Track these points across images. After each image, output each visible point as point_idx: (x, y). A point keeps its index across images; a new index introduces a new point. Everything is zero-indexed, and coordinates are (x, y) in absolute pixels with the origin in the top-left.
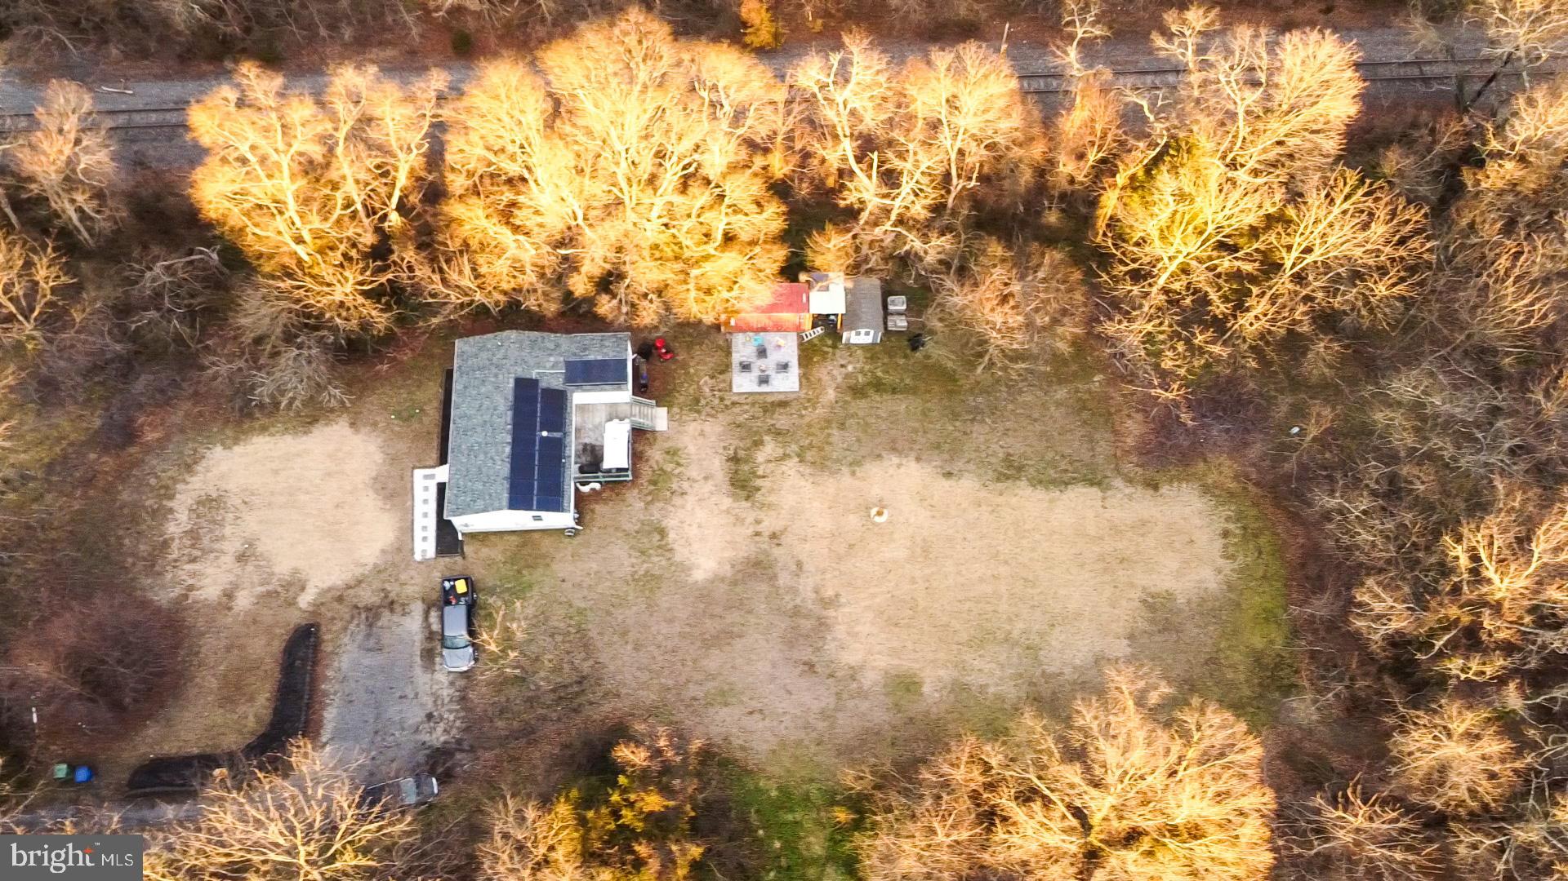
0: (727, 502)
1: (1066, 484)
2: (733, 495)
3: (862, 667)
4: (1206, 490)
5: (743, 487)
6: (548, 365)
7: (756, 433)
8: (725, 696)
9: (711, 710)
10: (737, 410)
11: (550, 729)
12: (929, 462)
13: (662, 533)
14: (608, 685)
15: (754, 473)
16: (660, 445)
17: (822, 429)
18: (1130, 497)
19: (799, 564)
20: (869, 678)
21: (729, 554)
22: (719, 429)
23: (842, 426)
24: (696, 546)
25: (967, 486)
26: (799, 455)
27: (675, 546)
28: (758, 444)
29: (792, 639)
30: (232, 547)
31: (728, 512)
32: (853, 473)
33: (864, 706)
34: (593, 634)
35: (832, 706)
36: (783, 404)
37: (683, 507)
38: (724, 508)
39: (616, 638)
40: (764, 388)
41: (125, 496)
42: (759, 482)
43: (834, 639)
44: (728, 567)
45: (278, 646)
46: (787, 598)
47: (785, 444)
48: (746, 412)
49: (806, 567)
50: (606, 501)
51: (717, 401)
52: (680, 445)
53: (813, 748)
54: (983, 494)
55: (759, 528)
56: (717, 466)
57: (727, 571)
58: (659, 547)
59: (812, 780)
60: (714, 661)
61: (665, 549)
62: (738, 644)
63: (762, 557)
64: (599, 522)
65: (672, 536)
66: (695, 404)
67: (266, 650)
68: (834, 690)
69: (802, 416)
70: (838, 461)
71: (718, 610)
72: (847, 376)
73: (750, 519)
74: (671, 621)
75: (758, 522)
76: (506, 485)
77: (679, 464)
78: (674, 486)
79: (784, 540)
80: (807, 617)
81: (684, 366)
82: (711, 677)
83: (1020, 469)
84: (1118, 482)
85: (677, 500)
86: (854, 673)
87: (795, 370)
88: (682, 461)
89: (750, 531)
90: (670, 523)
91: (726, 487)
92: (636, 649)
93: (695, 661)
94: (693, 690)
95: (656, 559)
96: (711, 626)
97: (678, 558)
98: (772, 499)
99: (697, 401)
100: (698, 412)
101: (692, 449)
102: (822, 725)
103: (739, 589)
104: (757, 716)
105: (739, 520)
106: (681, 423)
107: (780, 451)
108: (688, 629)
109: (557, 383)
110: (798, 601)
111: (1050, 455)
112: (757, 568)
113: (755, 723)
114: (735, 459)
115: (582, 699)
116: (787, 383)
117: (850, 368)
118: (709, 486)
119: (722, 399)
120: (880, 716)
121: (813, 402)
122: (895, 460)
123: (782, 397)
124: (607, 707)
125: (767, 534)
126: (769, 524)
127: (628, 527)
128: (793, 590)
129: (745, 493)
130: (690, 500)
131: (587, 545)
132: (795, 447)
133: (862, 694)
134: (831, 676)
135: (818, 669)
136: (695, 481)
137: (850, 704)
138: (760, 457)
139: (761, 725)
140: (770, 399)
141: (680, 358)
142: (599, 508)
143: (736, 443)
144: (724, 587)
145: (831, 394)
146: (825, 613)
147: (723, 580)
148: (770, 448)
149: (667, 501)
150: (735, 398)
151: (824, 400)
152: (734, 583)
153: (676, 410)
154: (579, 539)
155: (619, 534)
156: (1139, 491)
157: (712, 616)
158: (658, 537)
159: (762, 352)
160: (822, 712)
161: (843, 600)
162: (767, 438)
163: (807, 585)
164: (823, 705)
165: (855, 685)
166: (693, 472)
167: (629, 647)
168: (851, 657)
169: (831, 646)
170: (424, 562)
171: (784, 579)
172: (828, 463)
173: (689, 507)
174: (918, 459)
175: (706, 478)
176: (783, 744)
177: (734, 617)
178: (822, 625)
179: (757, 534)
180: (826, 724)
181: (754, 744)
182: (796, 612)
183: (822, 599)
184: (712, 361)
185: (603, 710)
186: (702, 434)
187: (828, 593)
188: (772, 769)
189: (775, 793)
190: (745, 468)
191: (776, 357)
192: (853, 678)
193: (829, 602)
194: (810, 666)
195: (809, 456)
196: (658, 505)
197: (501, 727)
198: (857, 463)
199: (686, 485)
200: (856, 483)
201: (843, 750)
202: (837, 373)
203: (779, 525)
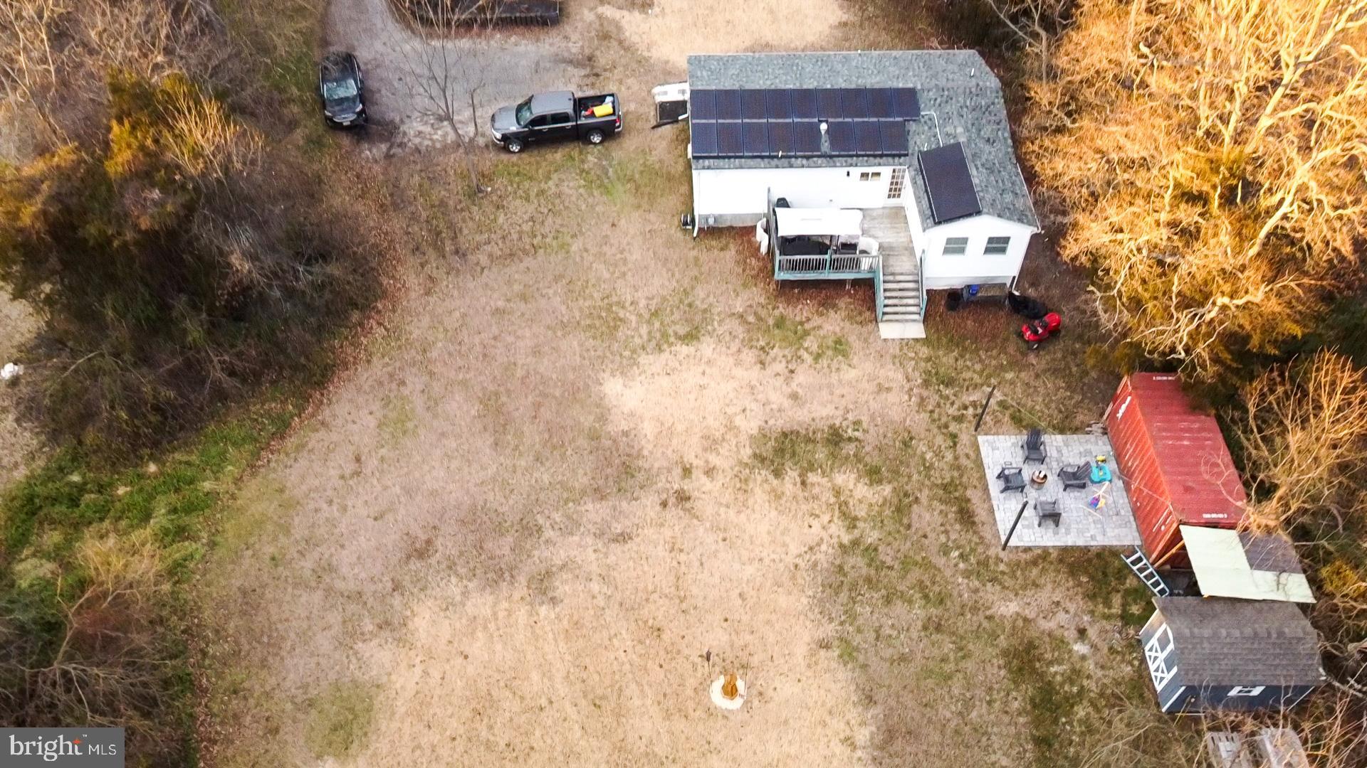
0: (750, 425)
2: (764, 435)
3: (402, 641)
5: (780, 451)
6: (949, 129)
7: (896, 472)
8: (396, 424)
9: (376, 406)
10: (941, 442)
11: (397, 224)
13: (691, 337)
14: (445, 282)
15: (811, 467)
16: (853, 334)
17: (921, 586)
19: (623, 538)
20: (378, 655)
21: (648, 429)
22: (896, 414)
23: (934, 627)
24: (665, 382)
26: (855, 543)
27: (665, 356)
28: (873, 475)
31: (731, 427)
32: (825, 645)
33: (324, 642)
34: (528, 262)
35: (340, 585)
36: (966, 517)
37: (738, 363)
38: (739, 421)
39: (516, 287)
40: (995, 486)
42: (792, 474)
43: (466, 593)
44: (624, 426)
46: (557, 517)
47: (877, 520)
48: (939, 454)
49: (617, 548)
50: (742, 263)
51: (952, 411)
52: (855, 361)
53: (270, 550)
55: (698, 474)
56: (822, 411)
57: (618, 424)
58: (665, 335)
59: (213, 545)
60: (460, 408)
61: (660, 343)
62: (484, 443)
63: (640, 477)
64: (704, 257)
65: (684, 350)
66: (937, 379)
68: (369, 588)
69: (945, 551)
70: (852, 617)
71: (546, 414)
72: (1060, 643)
73: (714, 460)
74: (536, 352)
75: (710, 472)
77: (818, 357)
78: (776, 352)
79: (672, 513)
81: (1014, 365)
82: (433, 405)
85: (749, 356)
86: (395, 627)
87: (1048, 538)
88: (824, 362)
89: (690, 458)
90: (707, 347)
91: (779, 424)
92: (498, 312)
93: (464, 383)
94: (415, 382)
95: (644, 330)
96: (520, 406)
97: (644, 359)
98: (759, 495)
99: (949, 383)
100: (926, 384)
101: (851, 374)
102: (308, 564)
103: (582, 442)
104: (350, 468)
105: (711, 443)
106: (900, 360)
107: (861, 512)
108: (520, 373)
109: (920, 143)
110: (549, 533)
112: (620, 469)
113: (342, 462)
114: (835, 438)
115: (431, 254)
116: (1016, 524)
117: (1080, 648)
118: (777, 398)
119: (960, 419)
120: (294, 672)
121: (983, 570)
122: (864, 735)
123: (981, 514)
125: (687, 486)
127: (700, 292)
128: (571, 526)
129: (768, 450)
130: (754, 374)
131: (670, 243)
132: (872, 537)
133: (350, 635)
134: (397, 587)
135: (415, 565)
136: (788, 381)
137: (334, 618)
138: (845, 478)
139: (334, 473)
140: (974, 495)
141: (1032, 359)
142: (731, 253)
143: (871, 439)
144: (587, 421)
145: (1009, 608)
146: (522, 580)
147: (602, 418)
148: (864, 494)
149: (749, 343)
150: (964, 438)
151: (991, 593)
152: (594, 436)
153: (925, 351)
154: (677, 233)
155: (686, 282)
157: (537, 406)
158: (682, 330)
159: (1076, 479)
160: (331, 569)
161: (544, 610)
162: (887, 490)
164: (344, 570)
165: (369, 626)
166: (804, 377)
167: (501, 304)
168: (426, 622)
169: (454, 588)
170: (651, 96)
171: (594, 511)
172: (844, 597)
173: (738, 372)
175: (794, 396)
176: (289, 505)
177: (532, 435)
178: (496, 575)
179: (687, 472)
180: (308, 573)
181: (303, 463)
182: (529, 529)
183: (549, 574)
185: (410, 277)
186: (881, 389)
187: (562, 586)
188: (252, 487)
189: (207, 485)
190: (821, 454)
191: (1072, 504)
192: (384, 625)
193: (542, 585)
194: (422, 552)
195: (857, 562)
196: (740, 331)
197: (412, 180)
198: (849, 653)
199: (780, 367)
200: (801, 650)
201: (250, 600)
202: (1060, 621)
203: (705, 505)
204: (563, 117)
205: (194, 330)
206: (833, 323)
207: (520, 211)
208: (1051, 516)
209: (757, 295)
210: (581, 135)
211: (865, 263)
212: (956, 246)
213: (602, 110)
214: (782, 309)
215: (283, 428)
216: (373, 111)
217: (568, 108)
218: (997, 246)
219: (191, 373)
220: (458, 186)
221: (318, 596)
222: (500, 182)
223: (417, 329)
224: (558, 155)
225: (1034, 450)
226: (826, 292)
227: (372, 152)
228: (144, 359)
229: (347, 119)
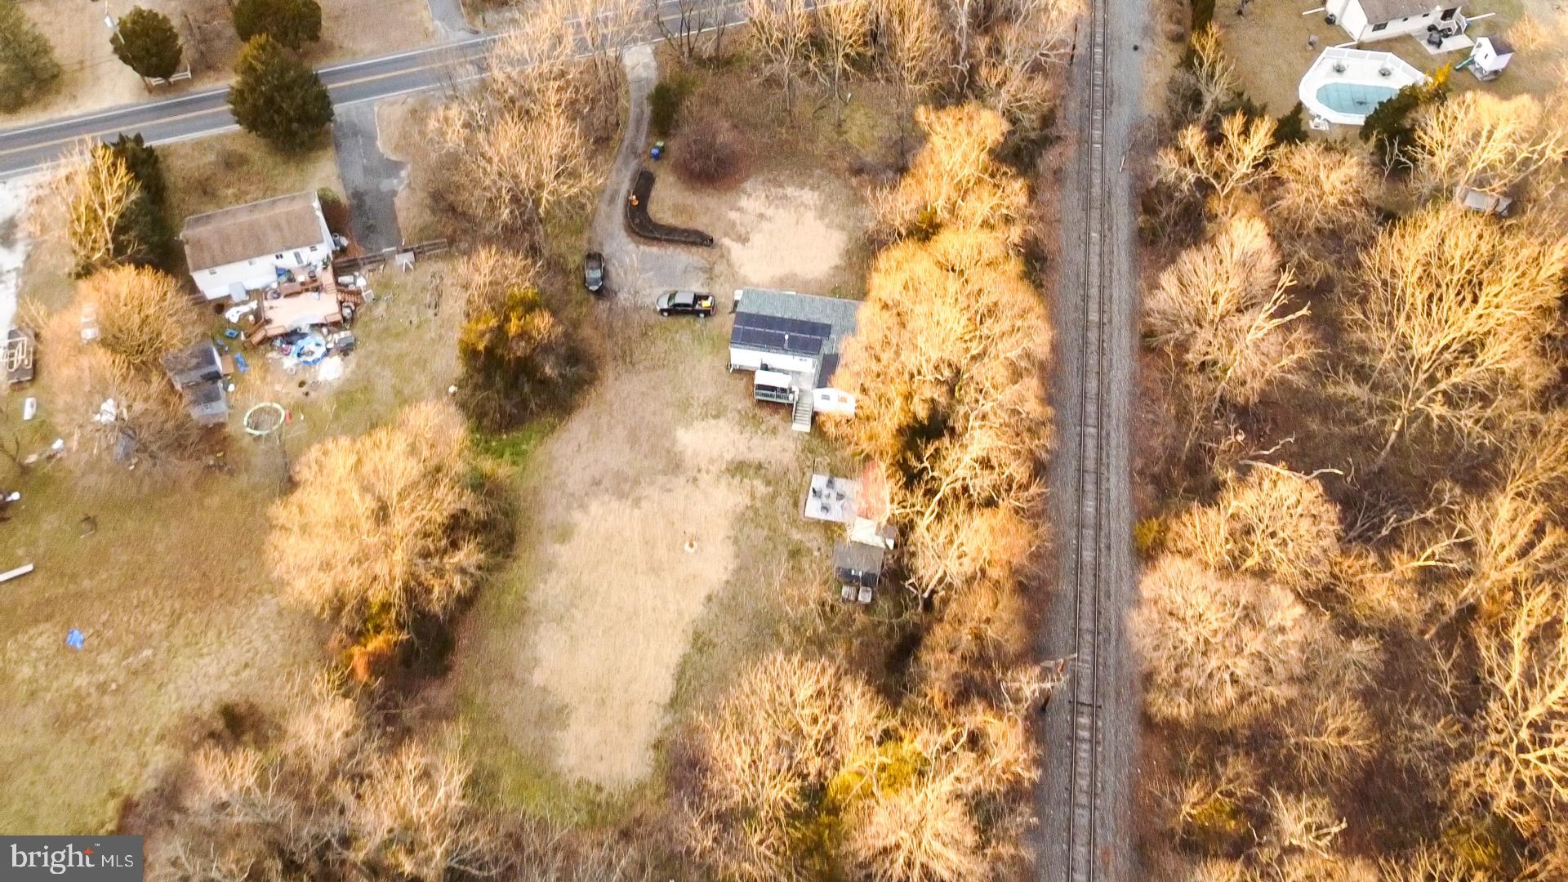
0: (728, 457)
1: (679, 680)
2: (732, 462)
3: (586, 512)
4: (641, 787)
5: (736, 468)
7: (777, 483)
8: (595, 434)
9: (589, 426)
10: (799, 474)
11: (609, 345)
12: (724, 590)
13: (716, 417)
14: (624, 376)
15: (746, 477)
16: (781, 426)
17: (770, 524)
18: (653, 725)
19: (670, 490)
20: (577, 515)
21: (689, 452)
22: (786, 461)
23: (769, 538)
24: (701, 434)
25: (694, 608)
26: (752, 506)
27: (704, 423)
28: (768, 483)
29: (620, 478)
30: (770, 212)
31: (722, 457)
32: (729, 538)
33: (560, 508)
34: (660, 372)
35: (567, 490)
36: (796, 505)
37: (732, 431)
38: (724, 454)
39: (652, 383)
40: (811, 494)
41: (818, 172)
42: (738, 478)
43: (610, 500)
44: (681, 449)
45: (701, 228)
46: (648, 479)
47: (763, 500)
48: (796, 479)
49: (666, 494)
51: (808, 464)
52: (778, 437)
53: (544, 474)
54: (687, 618)
55: (703, 473)
56: (758, 455)
57: (678, 448)
58: (707, 414)
60: (621, 432)
61: (704, 417)
62: (627, 447)
63: (682, 470)
64: (732, 382)
65: (712, 422)
66: (809, 450)
67: (701, 224)
68: (577, 493)
69: (783, 514)
70: (741, 530)
71: (652, 439)
73: (711, 467)
74: (654, 414)
75: (708, 472)
77: (764, 433)
78: (748, 429)
79: (690, 485)
80: (631, 488)
82: (610, 428)
83: (700, 650)
84: (668, 720)
85: (737, 429)
86: (583, 507)
87: (823, 516)
88: (766, 436)
89: (703, 467)
90: (722, 422)
91: (740, 458)
92: (643, 393)
93: (624, 422)
94: (604, 420)
95: (699, 411)
96: (644, 434)
97: (695, 423)
98: (723, 482)
99: (812, 451)
100: (802, 451)
101: (774, 442)
102: (557, 481)
103: (663, 453)
104: (576, 448)
105: (712, 461)
106: (796, 440)
107: (758, 495)
108: (646, 421)
110: (644, 485)
111: (706, 676)
112: (675, 465)
113: (573, 445)
114: (760, 466)
115: (620, 362)
116: (813, 509)
117: (816, 553)
118: (742, 447)
119: (810, 467)
120: (549, 516)
121: (794, 523)
122: (731, 567)
123: (802, 503)
124: (611, 375)
125: (698, 475)
126: (704, 477)
127: (726, 398)
128: (652, 483)
129: (732, 468)
130: (737, 436)
131: (719, 373)
132: (758, 504)
133: (569, 508)
134: (587, 494)
135: (594, 488)
136: (749, 441)
137: (564, 501)
138: (757, 483)
139: (570, 449)
140: (802, 497)
142: (743, 382)
143: (772, 470)
144: (667, 444)
145: (797, 537)
146: (631, 499)
147: (673, 445)
148: (761, 489)
149: (739, 423)
150: (808, 475)
151: (793, 531)
152: (668, 452)
153: (806, 438)
154: (724, 370)
155: (721, 392)
156: (656, 734)
157: (650, 436)
158: (714, 413)
159: (841, 496)
160: (565, 484)
161: (635, 510)
162: (771, 489)
163: (653, 492)
164: (569, 485)
165: (575, 505)
166: (756, 440)
167: (644, 390)
168: (595, 507)
169: (606, 498)
171: (661, 479)
172: (741, 523)
173: (731, 434)
174: (727, 582)
175: (749, 448)
176: (553, 459)
177: (645, 447)
178: (622, 496)
179: (699, 471)
180: (557, 484)
181: (559, 443)
182: (636, 482)
183: (640, 498)
184: (842, 466)
185: (609, 373)
186: (784, 450)
187: (643, 504)
188: (540, 449)
189: (524, 447)
190: (751, 472)
191: (836, 506)
193: (637, 502)
194: (597, 483)
195: (750, 514)
196: (737, 417)
197: (618, 324)
198: (736, 541)
199: (747, 435)
200: (720, 538)
201: (536, 491)
202: (814, 545)
203: (702, 484)
204: (687, 305)
205: (527, 389)
206: (775, 420)
207: (661, 346)
208: (825, 508)
209: (748, 403)
210: (696, 313)
211: (791, 396)
212: (826, 397)
213: (706, 304)
214: (757, 411)
215: (553, 428)
216: (607, 283)
217: (690, 301)
218: (843, 400)
219: (523, 404)
220: (637, 331)
221: (559, 493)
222: (656, 330)
223: (609, 396)
224: (684, 320)
225: (830, 483)
226: (776, 407)
227: (603, 306)
228: (507, 396)
229: (594, 288)
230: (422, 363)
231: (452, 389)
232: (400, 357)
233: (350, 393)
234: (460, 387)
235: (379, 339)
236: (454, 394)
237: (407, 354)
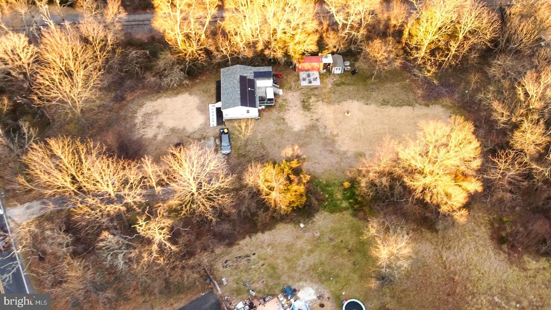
0: (302, 112)
1: (402, 106)
2: (304, 111)
3: (347, 151)
4: (443, 106)
5: (307, 108)
6: (250, 73)
7: (309, 95)
10: (303, 90)
12: (361, 101)
13: (284, 119)
15: (309, 105)
16: (282, 98)
17: (328, 94)
18: (421, 109)
19: (325, 127)
20: (350, 154)
21: (304, 124)
22: (298, 94)
23: (334, 93)
24: (294, 122)
25: (372, 107)
26: (322, 100)
27: (288, 123)
28: (310, 98)
29: (325, 145)
30: (155, 124)
31: (303, 114)
32: (339, 104)
33: (349, 161)
34: (265, 144)
35: (339, 161)
36: (316, 88)
37: (289, 113)
39: (272, 145)
40: (310, 85)
41: (122, 114)
42: (311, 107)
43: (338, 145)
46: (323, 135)
47: (318, 98)
48: (305, 90)
49: (327, 127)
50: (266, 111)
51: (296, 88)
52: (287, 98)
53: (335, 172)
54: (378, 108)
55: (312, 118)
56: (298, 103)
57: (304, 128)
58: (283, 123)
59: (335, 180)
61: (285, 123)
62: (309, 146)
63: (314, 125)
64: (266, 117)
65: (286, 120)
66: (290, 88)
68: (339, 157)
69: (322, 91)
70: (334, 101)
71: (302, 138)
72: (334, 81)
73: (309, 116)
75: (312, 116)
76: (240, 100)
78: (286, 108)
79: (320, 121)
80: (329, 139)
81: (286, 80)
83: (388, 102)
84: (417, 105)
85: (287, 112)
86: (345, 153)
87: (319, 80)
88: (288, 102)
89: (310, 119)
90: (286, 117)
91: (301, 108)
95: (282, 126)
97: (289, 125)
98: (315, 111)
99: (291, 88)
100: (291, 90)
101: (290, 99)
102: (337, 166)
103: (308, 133)
104: (317, 164)
105: (306, 116)
106: (287, 94)
109: (252, 78)
110: (326, 135)
111: (396, 99)
112: (313, 127)
113: (317, 165)
114: (303, 102)
116: (317, 83)
117: (335, 79)
118: (296, 108)
119: (298, 87)
121: (325, 88)
122: (351, 101)
125: (315, 119)
126: (315, 117)
127: (273, 118)
128: (324, 133)
129: (307, 110)
130: (291, 111)
131: (262, 122)
132: (321, 98)
133: (348, 158)
134: (338, 154)
135: (334, 152)
136: (292, 107)
137: (345, 160)
138: (311, 101)
139: (318, 166)
140: (312, 87)
141: (285, 77)
142: (264, 113)
143: (303, 98)
145: (330, 86)
146: (334, 138)
147: (303, 131)
148: (313, 99)
149: (284, 112)
150: (302, 87)
151: (328, 87)
152: (307, 131)
153: (285, 90)
154: (259, 121)
155: (271, 120)
156: (424, 107)
158: (282, 120)
159: (309, 76)
160: (336, 163)
161: (340, 135)
162: (312, 97)
163: (328, 132)
164: (337, 161)
165: (345, 156)
166: (291, 105)
167: (277, 148)
168: (343, 149)
170: (213, 127)
171: (321, 130)
172: (331, 102)
173: (291, 113)
174: (357, 101)
175: (295, 106)
176: (326, 171)
177: (307, 139)
178: (334, 141)
182: (326, 138)
183: (333, 135)
184: (294, 78)
186: (293, 96)
187: (335, 133)
188: (324, 177)
190: (307, 103)
191: (313, 77)
192: (345, 154)
193: (335, 136)
195: (325, 100)
196: (282, 113)
198: (340, 102)
199: (289, 108)
200: (340, 107)
202: (331, 81)
203: (318, 117)
206: (279, 100)
207: (250, 148)
208: (315, 79)
220: (242, 159)
221: (342, 163)
225: (303, 80)
230: (289, 247)
231: (302, 225)
232: (288, 260)
233: (320, 276)
234: (299, 222)
235: (279, 277)
236: (304, 224)
237: (285, 258)
